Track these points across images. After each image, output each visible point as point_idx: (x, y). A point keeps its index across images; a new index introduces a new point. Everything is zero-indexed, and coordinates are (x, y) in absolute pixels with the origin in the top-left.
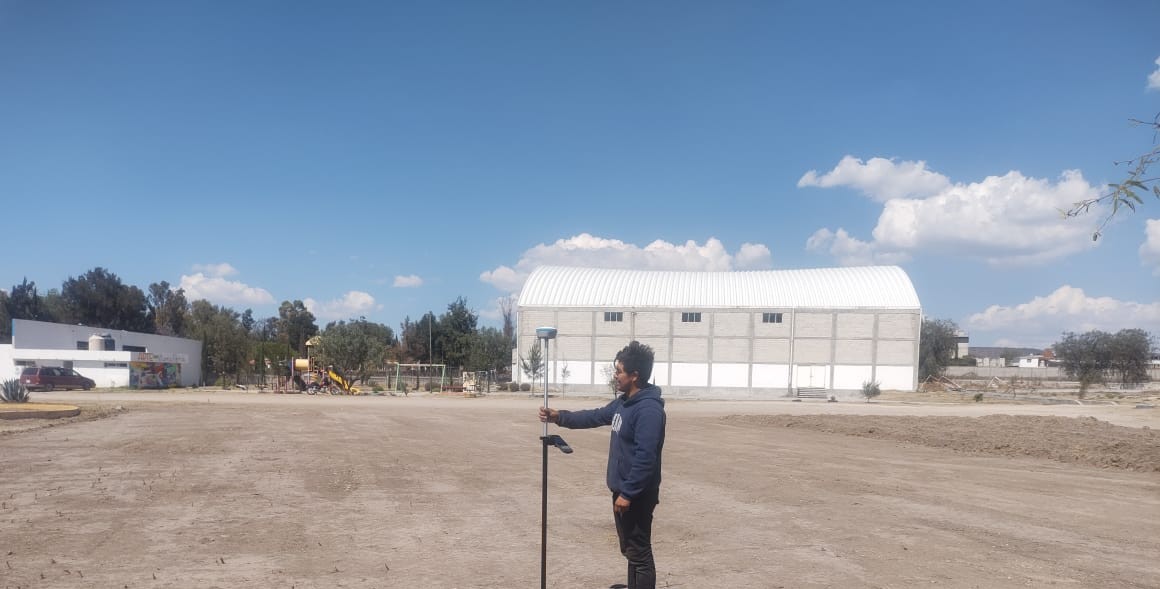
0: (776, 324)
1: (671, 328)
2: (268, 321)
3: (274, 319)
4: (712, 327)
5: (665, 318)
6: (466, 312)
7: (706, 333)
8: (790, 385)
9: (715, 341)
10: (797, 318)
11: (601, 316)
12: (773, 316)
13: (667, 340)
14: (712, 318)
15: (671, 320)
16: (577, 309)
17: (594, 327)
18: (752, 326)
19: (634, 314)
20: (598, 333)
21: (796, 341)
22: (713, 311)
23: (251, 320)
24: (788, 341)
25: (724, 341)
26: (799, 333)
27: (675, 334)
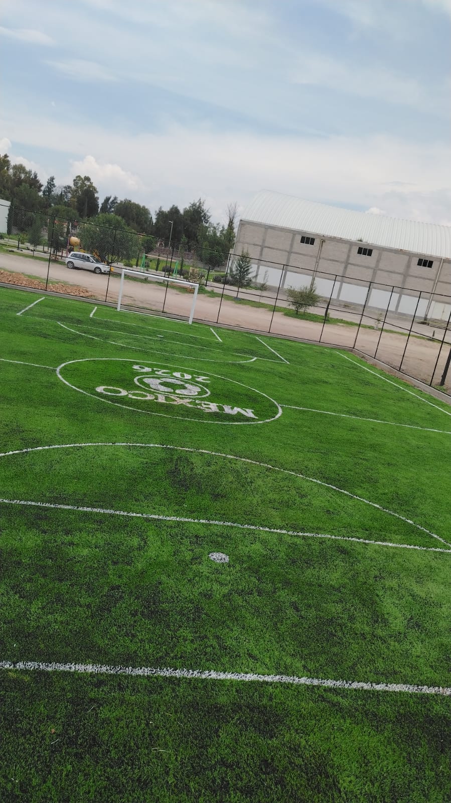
0: (427, 268)
1: (348, 256)
2: (65, 187)
3: (69, 187)
4: (378, 261)
5: (345, 248)
6: (203, 211)
7: (373, 265)
8: (426, 315)
9: (379, 272)
10: (444, 267)
11: (299, 238)
12: (426, 262)
13: (343, 265)
14: (380, 255)
15: (350, 251)
16: (282, 230)
17: (292, 245)
18: (408, 266)
19: (323, 241)
20: (293, 250)
21: (439, 283)
22: (383, 250)
23: (53, 185)
24: (433, 282)
25: (385, 274)
26: (442, 278)
27: (349, 262)
